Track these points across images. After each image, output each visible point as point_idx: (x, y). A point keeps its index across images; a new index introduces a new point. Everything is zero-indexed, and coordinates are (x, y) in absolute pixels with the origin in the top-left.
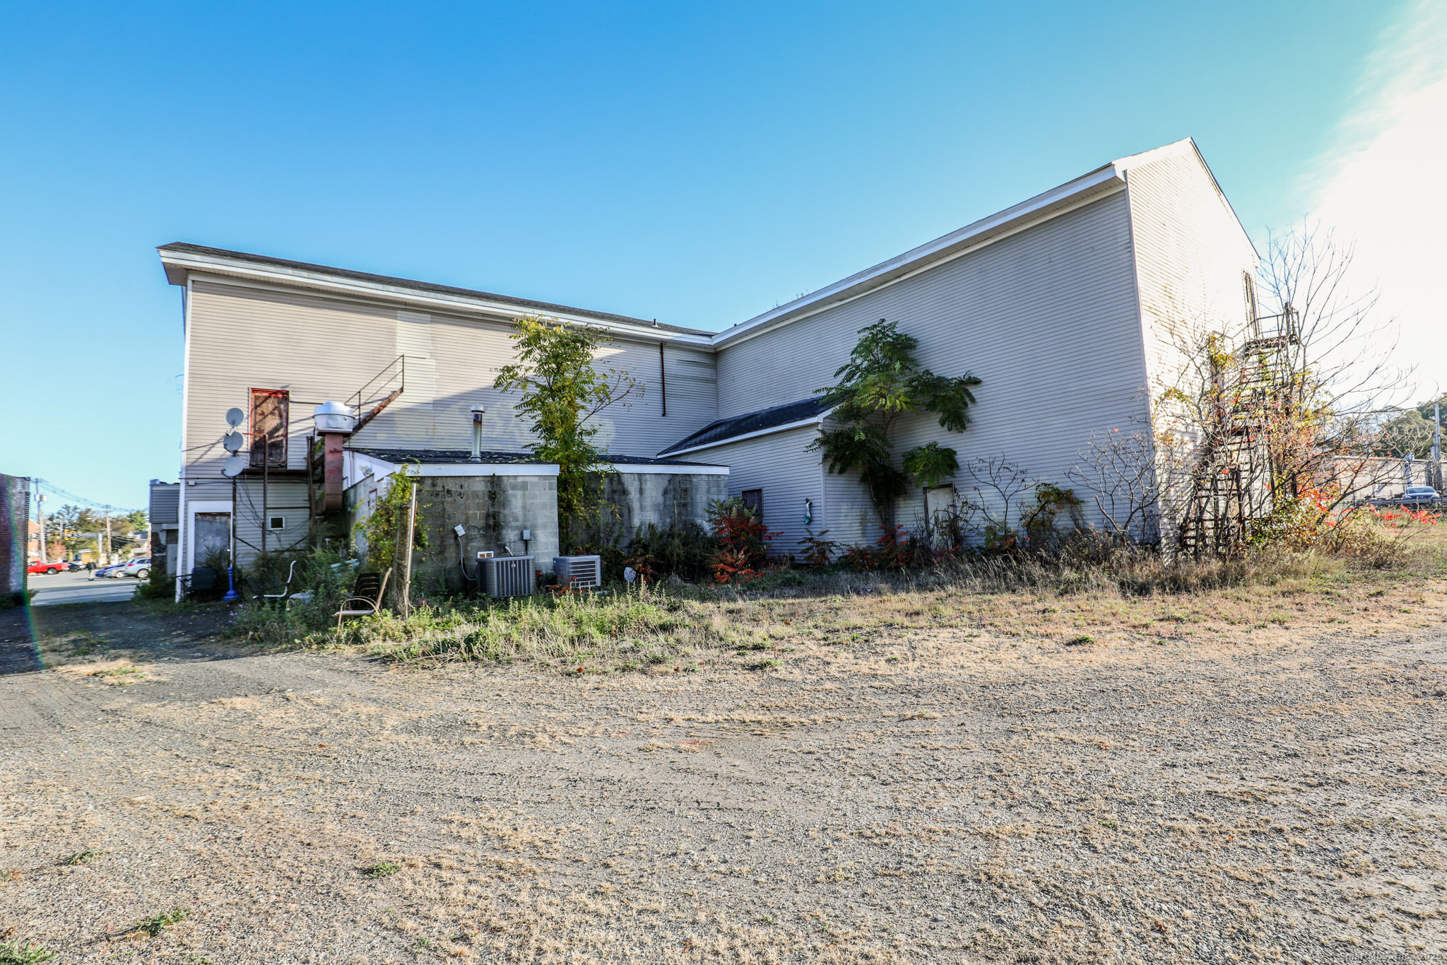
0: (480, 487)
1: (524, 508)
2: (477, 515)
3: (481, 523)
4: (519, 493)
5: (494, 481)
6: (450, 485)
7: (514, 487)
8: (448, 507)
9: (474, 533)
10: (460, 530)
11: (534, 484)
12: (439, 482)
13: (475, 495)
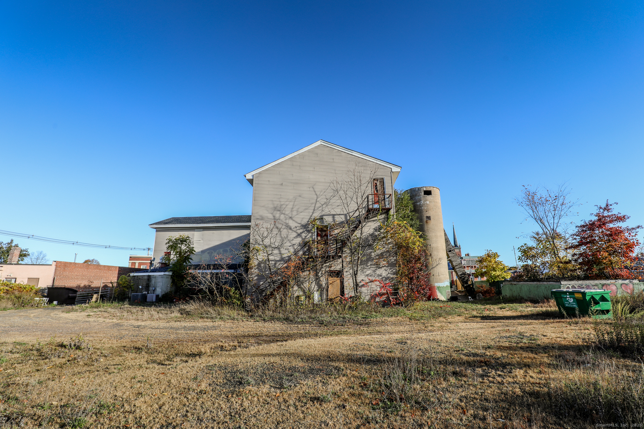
0: (146, 278)
1: (155, 282)
2: (145, 284)
3: (145, 286)
4: (154, 279)
5: (149, 276)
6: (141, 278)
7: (153, 278)
8: (139, 282)
9: (144, 288)
10: (140, 287)
11: (157, 277)
12: (138, 277)
13: (145, 279)
